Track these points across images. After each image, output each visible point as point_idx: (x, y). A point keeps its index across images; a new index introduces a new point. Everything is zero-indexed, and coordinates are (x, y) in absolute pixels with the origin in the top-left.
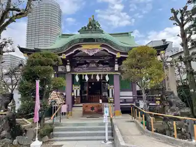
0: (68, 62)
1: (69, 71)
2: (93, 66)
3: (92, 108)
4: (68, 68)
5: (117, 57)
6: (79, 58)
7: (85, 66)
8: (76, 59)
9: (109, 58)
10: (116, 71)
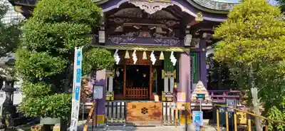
0: (102, 26)
1: (103, 42)
2: (145, 35)
3: (144, 110)
4: (102, 36)
5: (197, 20)
6: (121, 21)
7: (131, 34)
8: (115, 20)
9: (174, 23)
10: (187, 47)
